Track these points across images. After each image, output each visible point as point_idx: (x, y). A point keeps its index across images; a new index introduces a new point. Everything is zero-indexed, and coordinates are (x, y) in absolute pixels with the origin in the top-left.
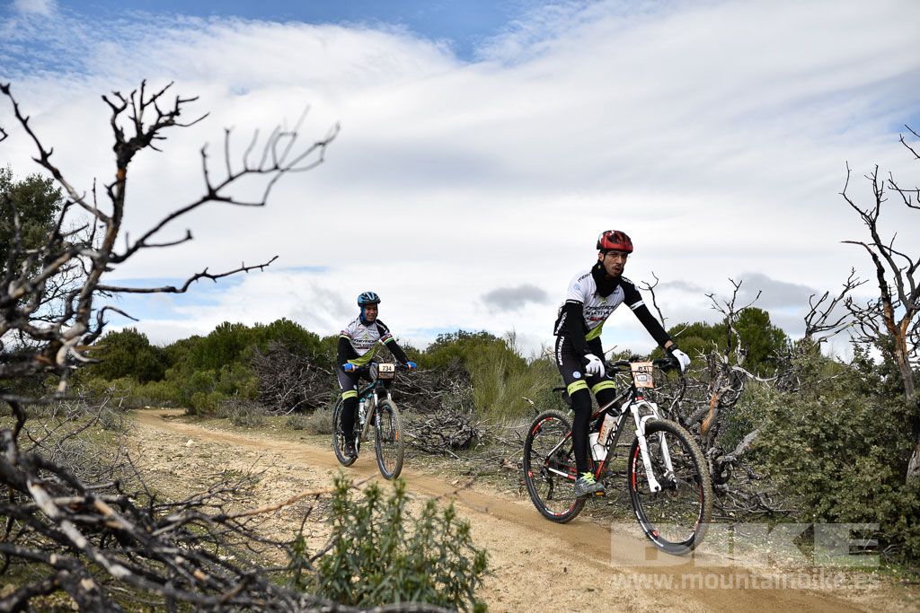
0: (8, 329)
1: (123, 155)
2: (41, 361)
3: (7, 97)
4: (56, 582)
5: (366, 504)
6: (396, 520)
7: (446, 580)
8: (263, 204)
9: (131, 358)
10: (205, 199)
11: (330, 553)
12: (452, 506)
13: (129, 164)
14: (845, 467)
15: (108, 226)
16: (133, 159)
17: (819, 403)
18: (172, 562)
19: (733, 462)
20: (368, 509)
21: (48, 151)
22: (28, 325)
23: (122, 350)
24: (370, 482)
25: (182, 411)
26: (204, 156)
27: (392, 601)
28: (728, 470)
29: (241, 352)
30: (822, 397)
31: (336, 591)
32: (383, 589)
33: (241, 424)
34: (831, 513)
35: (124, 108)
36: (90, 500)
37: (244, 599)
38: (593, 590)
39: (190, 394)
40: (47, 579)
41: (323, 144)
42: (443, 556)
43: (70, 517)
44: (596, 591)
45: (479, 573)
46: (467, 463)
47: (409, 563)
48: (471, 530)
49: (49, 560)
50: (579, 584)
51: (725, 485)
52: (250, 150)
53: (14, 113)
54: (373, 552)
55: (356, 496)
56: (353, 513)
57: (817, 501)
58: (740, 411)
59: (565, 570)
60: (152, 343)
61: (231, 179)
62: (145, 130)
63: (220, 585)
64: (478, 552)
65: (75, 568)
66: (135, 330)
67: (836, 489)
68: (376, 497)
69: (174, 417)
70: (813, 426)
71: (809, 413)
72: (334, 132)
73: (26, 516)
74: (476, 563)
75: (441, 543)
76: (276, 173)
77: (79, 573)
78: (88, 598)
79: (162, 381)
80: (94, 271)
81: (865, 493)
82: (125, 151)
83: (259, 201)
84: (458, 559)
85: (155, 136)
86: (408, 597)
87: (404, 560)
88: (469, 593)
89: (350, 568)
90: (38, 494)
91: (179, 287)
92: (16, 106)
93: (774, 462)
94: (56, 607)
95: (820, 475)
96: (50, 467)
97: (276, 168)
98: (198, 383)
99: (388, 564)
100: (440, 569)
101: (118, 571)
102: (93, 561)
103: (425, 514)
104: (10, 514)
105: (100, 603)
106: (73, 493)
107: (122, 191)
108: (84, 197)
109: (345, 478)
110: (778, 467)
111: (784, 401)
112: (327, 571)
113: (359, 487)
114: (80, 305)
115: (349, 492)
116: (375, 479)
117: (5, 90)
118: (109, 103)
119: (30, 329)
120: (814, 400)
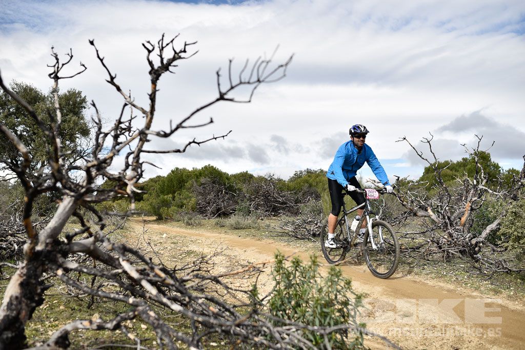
0: (97, 175)
1: (155, 76)
3: (93, 46)
4: (136, 313)
5: (293, 269)
6: (314, 277)
7: (340, 311)
8: (250, 101)
10: (218, 100)
11: (272, 295)
12: (340, 270)
13: (158, 81)
15: (147, 116)
16: (160, 78)
19: (482, 242)
20: (294, 272)
21: (114, 76)
22: (107, 173)
24: (294, 256)
25: (154, 218)
26: (218, 75)
28: (479, 246)
29: (186, 184)
33: (189, 225)
35: (153, 49)
36: (152, 269)
39: (159, 208)
40: (132, 311)
41: (284, 66)
42: (336, 297)
43: (145, 277)
45: (358, 306)
48: (352, 283)
49: (129, 301)
51: (478, 255)
52: (243, 71)
53: (96, 56)
54: (298, 296)
55: (288, 265)
58: (492, 212)
61: (232, 88)
62: (165, 62)
64: (357, 295)
65: (143, 306)
68: (299, 265)
73: (114, 277)
74: (356, 301)
76: (258, 83)
77: (146, 308)
79: (142, 201)
80: (141, 142)
82: (156, 74)
83: (248, 100)
84: (345, 299)
85: (172, 64)
86: (323, 321)
87: (320, 300)
88: (353, 317)
90: (126, 266)
91: (182, 150)
92: (97, 51)
93: (514, 241)
96: (131, 251)
97: (259, 81)
98: (163, 202)
103: (329, 273)
104: (105, 276)
107: (154, 97)
108: (134, 101)
109: (281, 255)
110: (516, 245)
111: (518, 206)
112: (274, 306)
113: (288, 259)
114: (133, 161)
115: (283, 262)
116: (296, 256)
117: (92, 43)
118: (145, 47)
119: (108, 175)
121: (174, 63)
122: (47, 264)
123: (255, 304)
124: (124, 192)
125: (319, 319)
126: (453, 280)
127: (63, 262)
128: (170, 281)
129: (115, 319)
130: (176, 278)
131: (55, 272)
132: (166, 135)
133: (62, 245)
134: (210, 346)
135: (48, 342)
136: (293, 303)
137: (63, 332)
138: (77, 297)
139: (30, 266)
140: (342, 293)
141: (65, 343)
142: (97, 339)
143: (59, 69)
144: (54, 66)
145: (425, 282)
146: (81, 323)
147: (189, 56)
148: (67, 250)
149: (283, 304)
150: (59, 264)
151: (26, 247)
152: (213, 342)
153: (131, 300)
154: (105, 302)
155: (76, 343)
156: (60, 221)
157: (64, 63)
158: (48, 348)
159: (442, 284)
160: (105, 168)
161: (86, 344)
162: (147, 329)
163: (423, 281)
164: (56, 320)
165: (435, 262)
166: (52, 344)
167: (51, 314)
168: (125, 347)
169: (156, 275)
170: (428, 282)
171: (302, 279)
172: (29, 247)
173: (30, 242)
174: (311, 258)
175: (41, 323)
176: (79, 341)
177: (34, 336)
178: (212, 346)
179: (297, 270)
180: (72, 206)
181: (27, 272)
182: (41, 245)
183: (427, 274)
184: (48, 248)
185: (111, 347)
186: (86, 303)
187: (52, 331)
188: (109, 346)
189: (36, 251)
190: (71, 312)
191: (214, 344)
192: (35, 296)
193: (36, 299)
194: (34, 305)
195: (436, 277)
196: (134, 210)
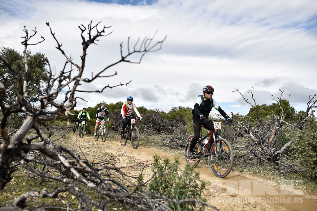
0: (48, 104)
1: (85, 46)
3: (48, 26)
4: (67, 188)
5: (164, 165)
6: (176, 170)
7: (191, 191)
8: (140, 63)
10: (121, 61)
11: (151, 181)
13: (87, 49)
15: (80, 70)
16: (88, 47)
19: (281, 154)
20: (165, 167)
21: (60, 45)
24: (165, 157)
26: (121, 46)
27: (175, 197)
28: (279, 156)
32: (171, 194)
35: (85, 30)
36: (78, 161)
40: (64, 187)
41: (161, 42)
42: (190, 183)
43: (73, 166)
45: (202, 189)
48: (199, 175)
49: (63, 180)
51: (278, 161)
52: (136, 44)
53: (50, 32)
54: (166, 182)
55: (161, 162)
56: (159, 168)
57: (314, 168)
58: (287, 136)
61: (129, 54)
62: (92, 37)
63: (120, 191)
64: (202, 182)
65: (72, 184)
68: (168, 162)
70: (313, 141)
71: (312, 137)
73: (55, 166)
74: (202, 186)
76: (145, 52)
77: (73, 185)
80: (75, 85)
82: (86, 45)
84: (194, 184)
85: (96, 39)
86: (181, 197)
87: (179, 184)
88: (199, 196)
90: (62, 159)
91: (100, 91)
92: (51, 29)
93: (299, 153)
95: (316, 159)
96: (66, 150)
102: (81, 182)
103: (186, 168)
107: (85, 58)
109: (157, 156)
110: (300, 156)
112: (152, 187)
113: (162, 159)
114: (70, 96)
115: (158, 160)
116: (167, 157)
117: (48, 24)
118: (80, 28)
119: (55, 104)
120: (313, 132)
121: (98, 38)
122: (15, 157)
123: (141, 185)
124: (63, 115)
125: (178, 196)
126: (262, 175)
127: (24, 156)
128: (89, 169)
129: (54, 191)
130: (93, 168)
131: (19, 161)
132: (89, 81)
133: (25, 146)
134: (113, 210)
135: (12, 204)
136: (163, 185)
137: (22, 198)
138: (34, 178)
139: (4, 157)
140: (193, 181)
141: (23, 205)
142: (44, 203)
143: (28, 39)
144: (25, 37)
145: (246, 176)
146: (34, 193)
147: (107, 35)
148: (27, 148)
149: (157, 186)
150: (22, 156)
151: (2, 145)
152: (115, 207)
153: (65, 180)
154: (51, 181)
155: (30, 205)
156: (24, 131)
157: (31, 36)
158: (12, 208)
159: (255, 178)
160: (53, 100)
161: (37, 206)
162: (75, 199)
163: (244, 175)
164: (20, 192)
165: (252, 165)
166: (15, 205)
167: (18, 187)
168: (60, 209)
169: (81, 166)
170: (248, 177)
171: (170, 171)
172: (4, 146)
173: (4, 143)
174: (175, 158)
175: (10, 193)
176: (33, 204)
177: (5, 200)
178: (114, 210)
179: (166, 166)
180: (31, 122)
181: (2, 161)
182: (12, 145)
183: (247, 172)
184: (15, 147)
185: (52, 209)
186: (39, 181)
187: (16, 198)
188: (51, 208)
189: (8, 148)
190: (30, 187)
191: (116, 209)
192: (6, 176)
193: (7, 177)
194: (5, 181)
195: (252, 174)
196: (69, 126)
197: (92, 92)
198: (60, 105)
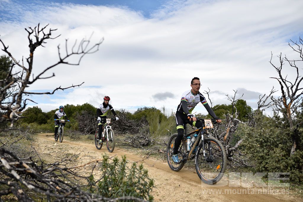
1: (32, 48)
2: (5, 117)
4: (10, 191)
5: (114, 164)
6: (123, 169)
7: (140, 189)
8: (78, 64)
9: (36, 116)
10: (59, 63)
11: (101, 180)
12: (142, 165)
13: (34, 51)
14: (271, 151)
15: (27, 72)
16: (35, 49)
17: (262, 130)
18: (49, 184)
19: (234, 150)
20: (114, 166)
21: (7, 47)
23: (33, 114)
24: (115, 157)
26: (59, 48)
27: (122, 196)
28: (233, 152)
29: (72, 114)
30: (263, 129)
31: (104, 193)
32: (119, 192)
33: (73, 138)
34: (266, 166)
35: (32, 32)
36: (21, 163)
37: (73, 196)
38: (188, 192)
40: (6, 190)
41: (98, 44)
42: (139, 181)
43: (14, 169)
44: (190, 192)
45: (151, 186)
46: (147, 151)
47: (128, 183)
48: (148, 173)
49: (8, 183)
50: (184, 190)
51: (232, 157)
52: (74, 46)
54: (116, 180)
55: (110, 161)
56: (109, 167)
57: (261, 163)
58: (236, 133)
59: (179, 185)
60: (43, 111)
61: (68, 56)
62: (40, 40)
63: (65, 191)
64: (150, 180)
65: (16, 186)
66: (37, 107)
67: (268, 158)
68: (117, 162)
69: (50, 136)
70: (260, 138)
71: (259, 134)
72: (102, 40)
74: (150, 183)
75: (138, 177)
76: (83, 54)
78: (21, 196)
79: (46, 124)
80: (22, 87)
81: (277, 160)
82: (33, 47)
83: (77, 63)
84: (144, 182)
85: (43, 42)
86: (127, 195)
87: (126, 182)
88: (148, 193)
89: (108, 185)
90: (4, 161)
93: (248, 150)
94: (10, 199)
95: (262, 154)
97: (83, 52)
99: (121, 184)
100: (138, 185)
101: (30, 187)
102: (22, 184)
103: (132, 167)
105: (25, 198)
106: (16, 161)
107: (32, 60)
108: (19, 62)
109: (107, 156)
110: (249, 152)
111: (251, 130)
112: (101, 186)
113: (111, 158)
114: (18, 98)
115: (108, 160)
116: (117, 156)
118: (27, 31)
120: (261, 129)
121: (45, 40)
124: (8, 117)
125: (125, 194)
132: (30, 83)
174: (122, 158)
179: (116, 165)
195: (206, 170)
196: (11, 127)
197: (42, 94)
198: (6, 107)
